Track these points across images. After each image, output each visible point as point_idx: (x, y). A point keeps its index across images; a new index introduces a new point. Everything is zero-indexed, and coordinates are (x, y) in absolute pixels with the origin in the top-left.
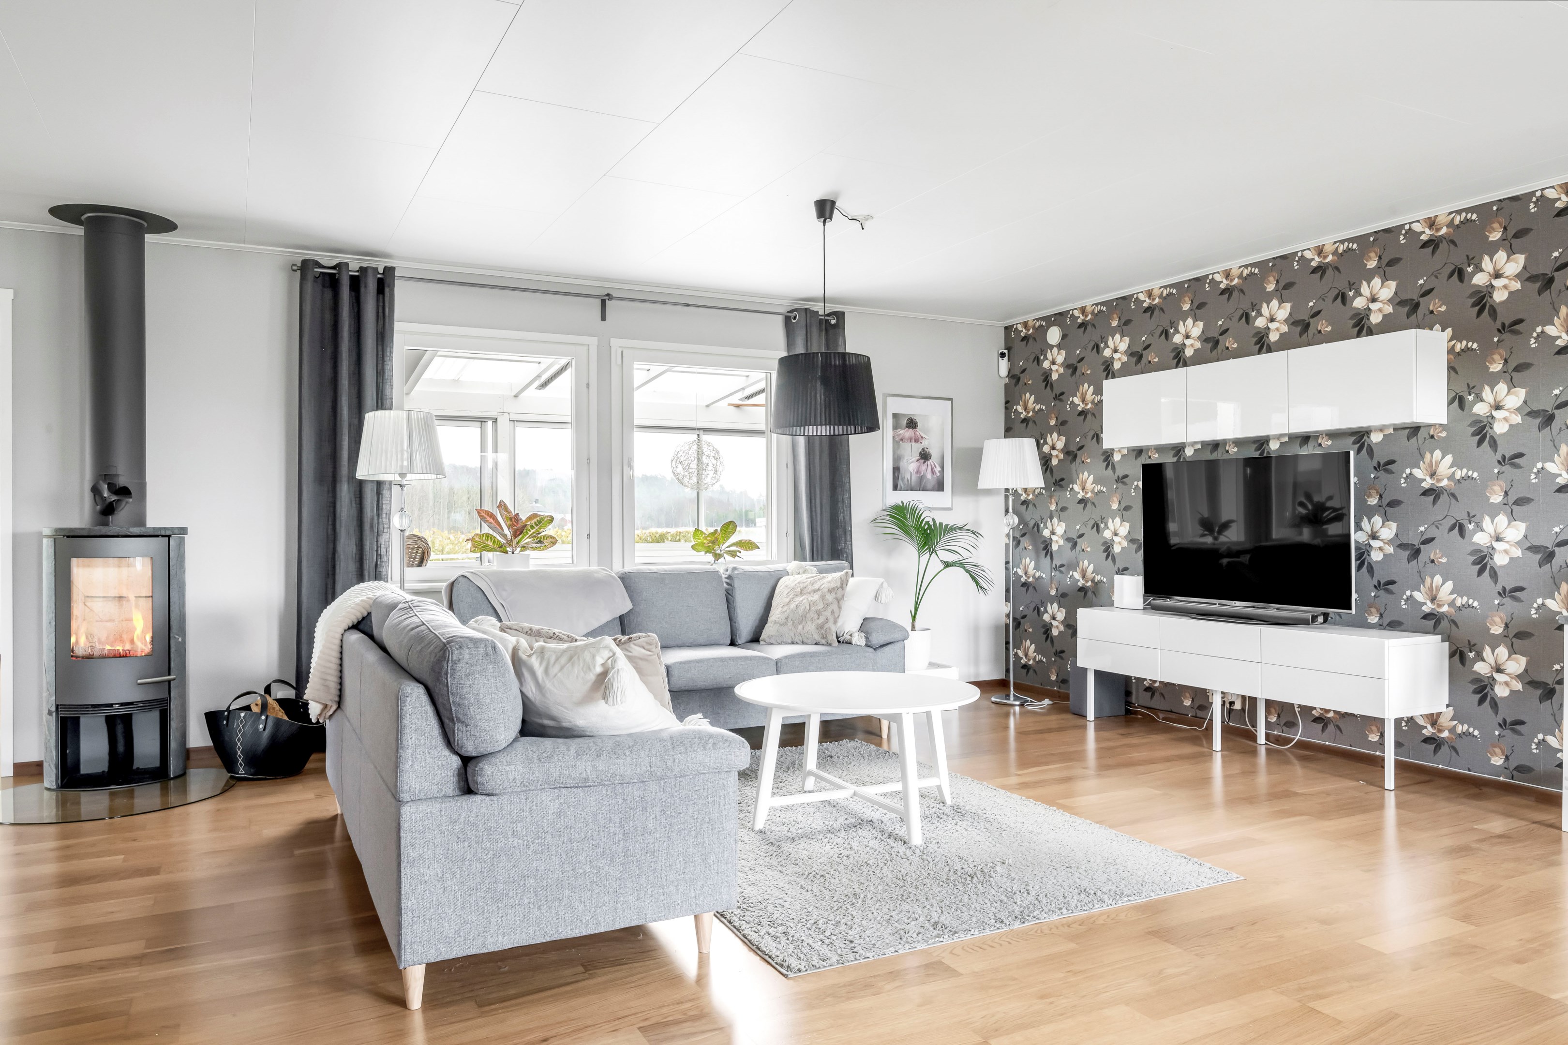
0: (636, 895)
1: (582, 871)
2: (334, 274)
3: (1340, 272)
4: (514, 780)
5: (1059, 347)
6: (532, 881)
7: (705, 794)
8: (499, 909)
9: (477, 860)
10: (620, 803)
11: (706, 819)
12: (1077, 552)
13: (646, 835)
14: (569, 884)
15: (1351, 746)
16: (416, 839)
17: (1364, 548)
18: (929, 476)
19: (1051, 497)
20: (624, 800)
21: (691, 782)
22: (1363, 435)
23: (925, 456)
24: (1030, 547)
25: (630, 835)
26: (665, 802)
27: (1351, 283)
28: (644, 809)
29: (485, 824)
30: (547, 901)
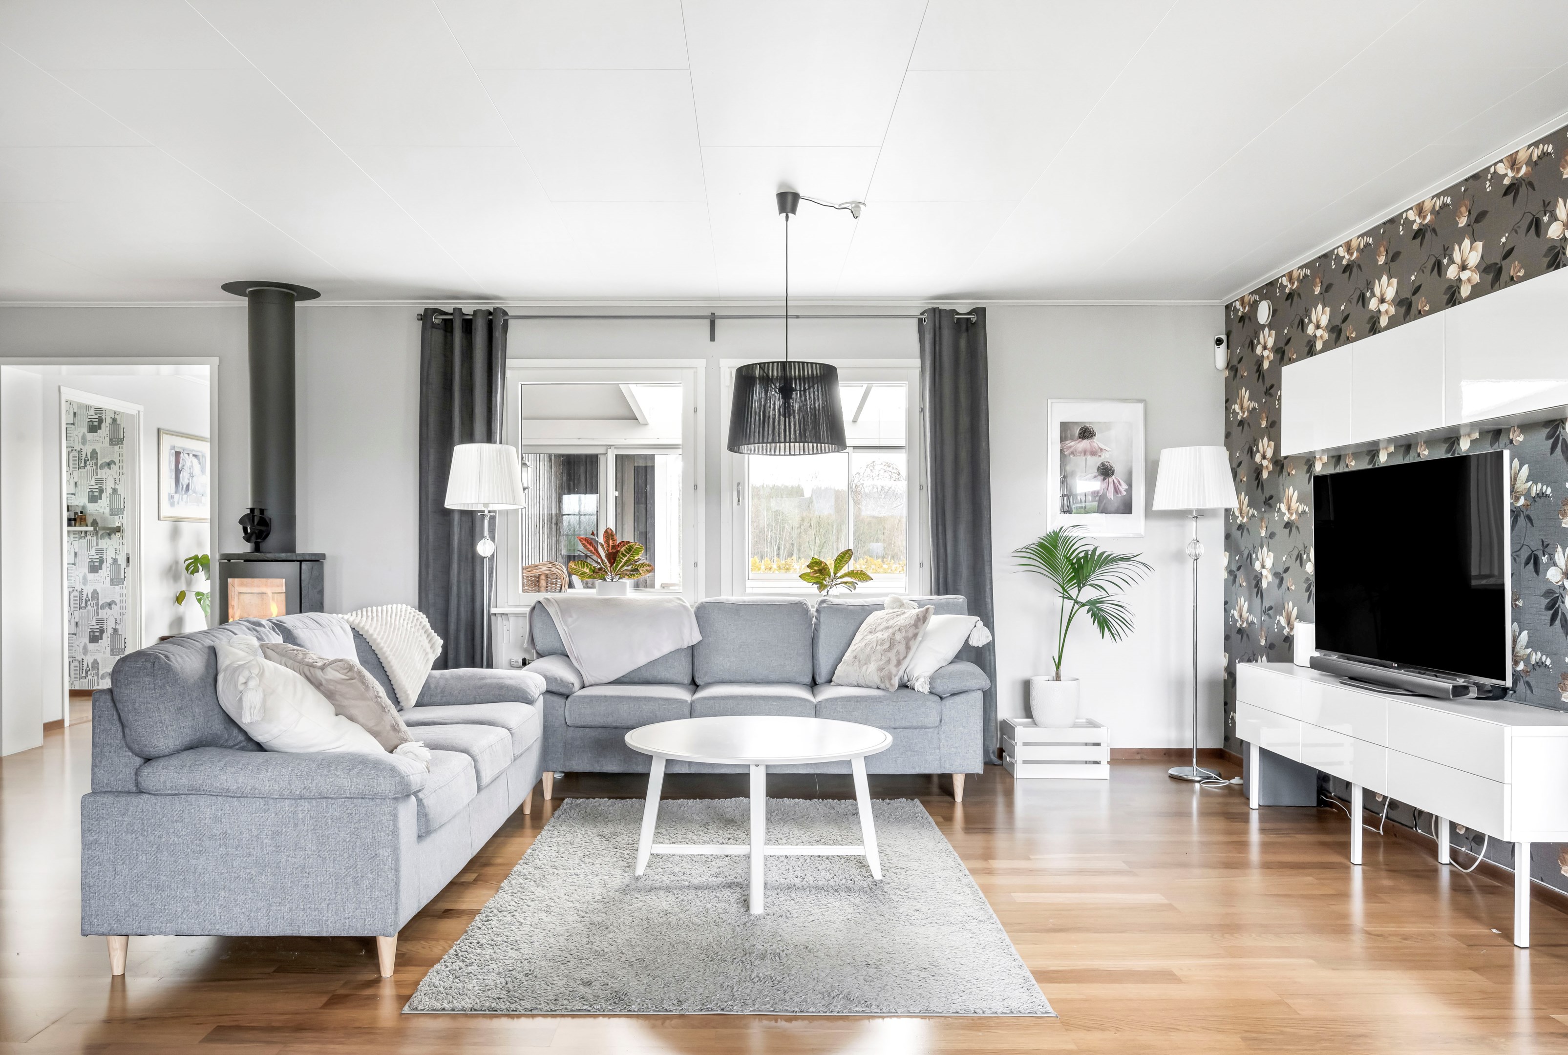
0: (288, 906)
1: (236, 875)
2: (451, 320)
3: (1534, 189)
4: (165, 782)
5: (1271, 326)
6: (190, 878)
7: (356, 819)
8: (162, 898)
9: (143, 851)
10: (272, 816)
11: (358, 844)
12: (1284, 590)
13: (297, 850)
14: (224, 886)
15: (1542, 881)
16: (92, 825)
17: (1557, 591)
18: (1111, 495)
19: (1262, 520)
20: (277, 814)
21: (343, 805)
22: (1558, 425)
23: (1106, 472)
24: (1244, 584)
25: (282, 848)
26: (316, 821)
27: (1546, 203)
28: (296, 825)
29: (149, 819)
30: (205, 898)
